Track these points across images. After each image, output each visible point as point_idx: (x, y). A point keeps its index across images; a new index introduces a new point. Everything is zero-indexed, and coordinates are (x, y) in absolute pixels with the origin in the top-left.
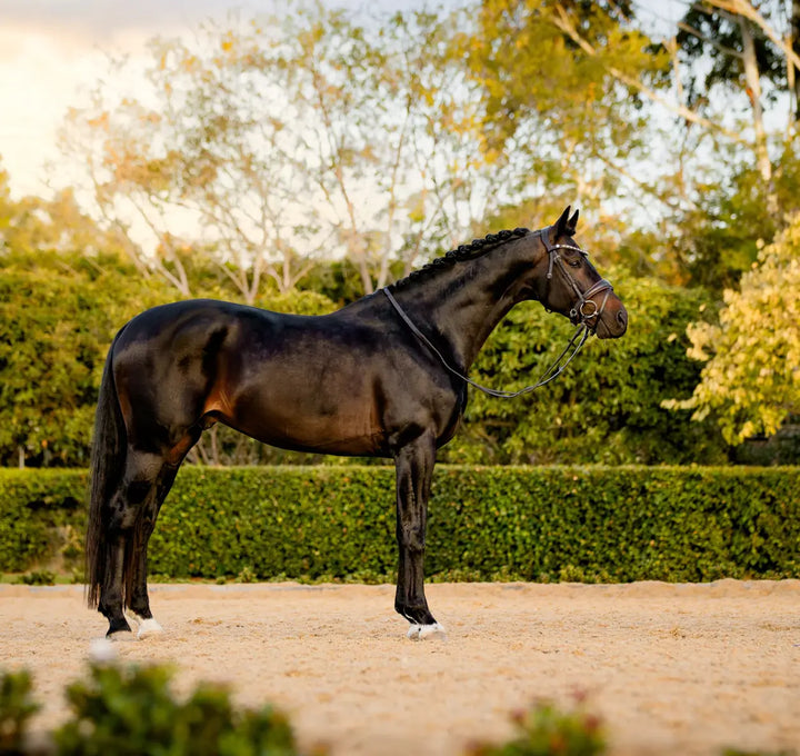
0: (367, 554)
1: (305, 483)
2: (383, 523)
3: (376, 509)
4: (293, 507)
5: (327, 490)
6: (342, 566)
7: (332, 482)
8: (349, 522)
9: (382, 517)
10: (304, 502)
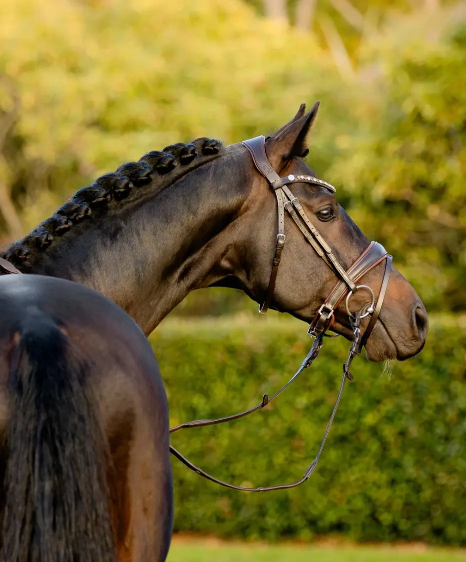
0: (344, 487)
1: (219, 356)
2: (374, 431)
3: (357, 403)
4: (198, 401)
5: (263, 367)
6: (294, 509)
7: (272, 353)
8: (308, 429)
9: (370, 419)
10: (220, 392)
